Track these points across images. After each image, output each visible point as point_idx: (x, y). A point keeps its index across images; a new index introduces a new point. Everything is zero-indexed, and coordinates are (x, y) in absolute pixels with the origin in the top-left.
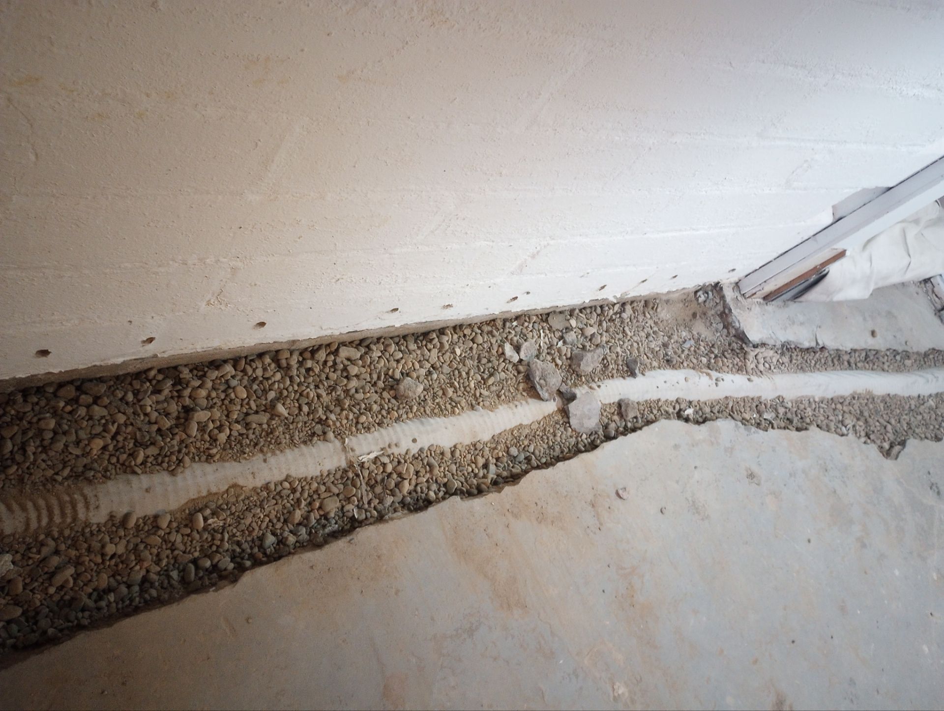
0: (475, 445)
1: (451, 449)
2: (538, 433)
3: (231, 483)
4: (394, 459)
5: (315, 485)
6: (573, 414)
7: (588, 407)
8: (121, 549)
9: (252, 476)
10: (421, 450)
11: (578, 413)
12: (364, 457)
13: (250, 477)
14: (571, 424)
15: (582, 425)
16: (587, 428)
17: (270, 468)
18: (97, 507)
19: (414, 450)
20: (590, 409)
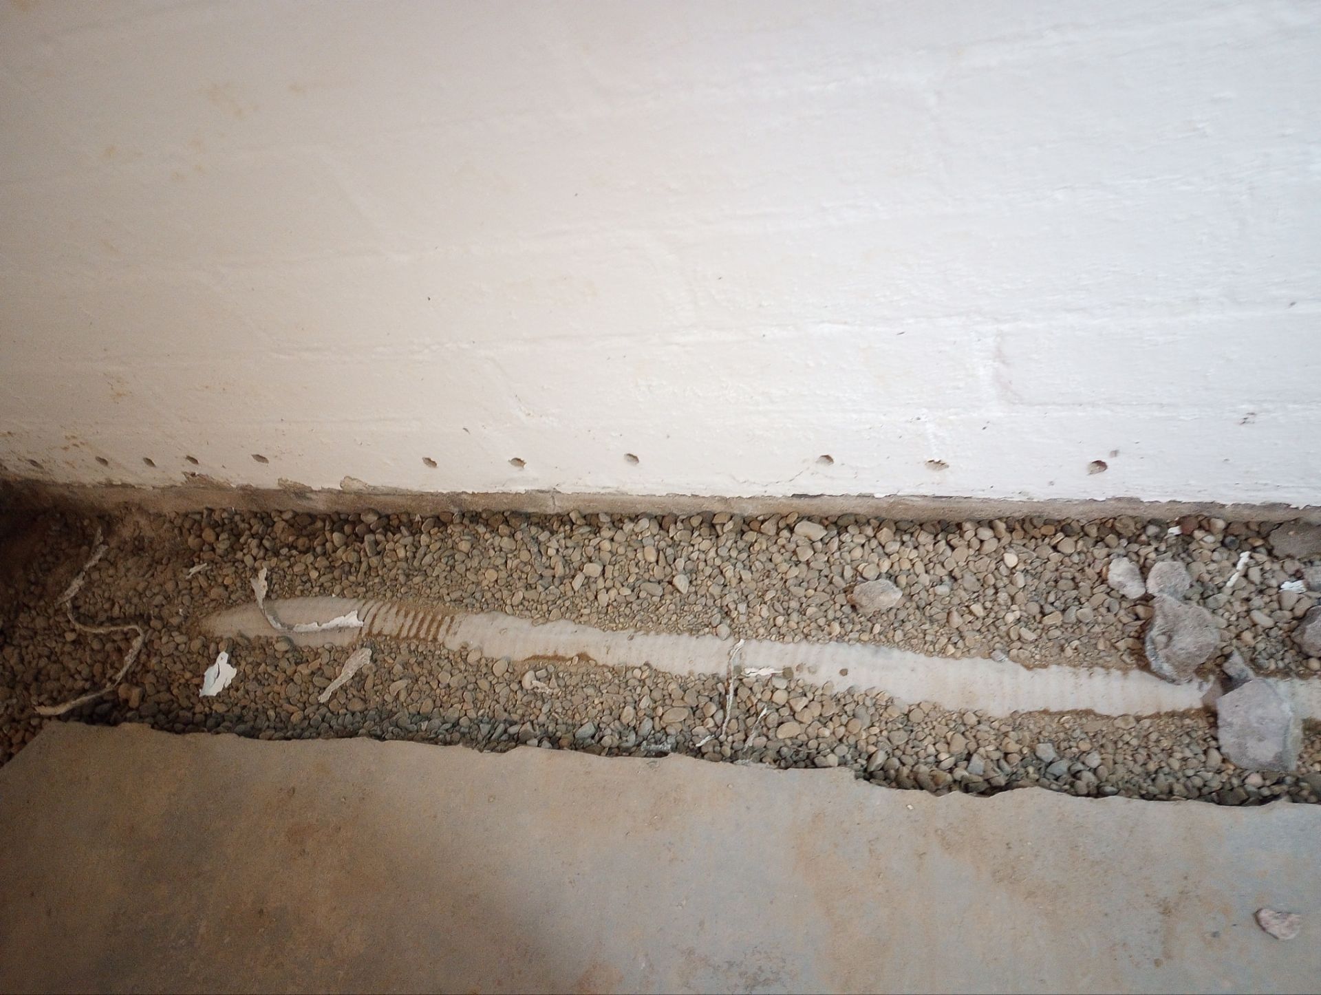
0: (962, 715)
1: (910, 706)
2: (1127, 738)
3: (581, 650)
4: (797, 688)
5: (673, 686)
6: (1225, 720)
7: (1260, 712)
8: (454, 682)
9: (605, 650)
10: (850, 691)
11: (1237, 721)
12: (753, 670)
13: (604, 650)
14: (1221, 742)
15: (1242, 747)
16: (1254, 760)
17: (630, 648)
18: (455, 634)
19: (840, 686)
20: (1263, 718)
